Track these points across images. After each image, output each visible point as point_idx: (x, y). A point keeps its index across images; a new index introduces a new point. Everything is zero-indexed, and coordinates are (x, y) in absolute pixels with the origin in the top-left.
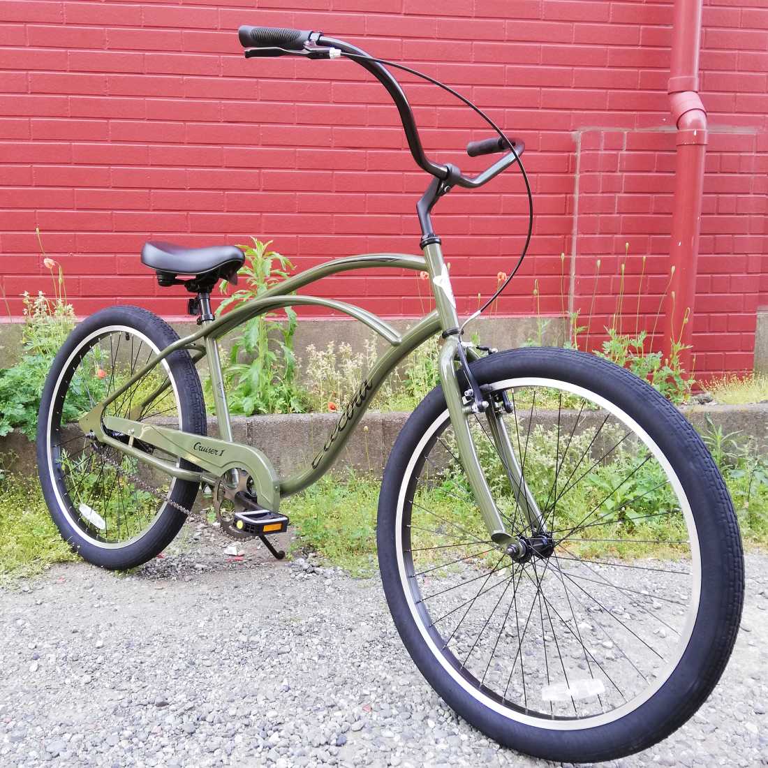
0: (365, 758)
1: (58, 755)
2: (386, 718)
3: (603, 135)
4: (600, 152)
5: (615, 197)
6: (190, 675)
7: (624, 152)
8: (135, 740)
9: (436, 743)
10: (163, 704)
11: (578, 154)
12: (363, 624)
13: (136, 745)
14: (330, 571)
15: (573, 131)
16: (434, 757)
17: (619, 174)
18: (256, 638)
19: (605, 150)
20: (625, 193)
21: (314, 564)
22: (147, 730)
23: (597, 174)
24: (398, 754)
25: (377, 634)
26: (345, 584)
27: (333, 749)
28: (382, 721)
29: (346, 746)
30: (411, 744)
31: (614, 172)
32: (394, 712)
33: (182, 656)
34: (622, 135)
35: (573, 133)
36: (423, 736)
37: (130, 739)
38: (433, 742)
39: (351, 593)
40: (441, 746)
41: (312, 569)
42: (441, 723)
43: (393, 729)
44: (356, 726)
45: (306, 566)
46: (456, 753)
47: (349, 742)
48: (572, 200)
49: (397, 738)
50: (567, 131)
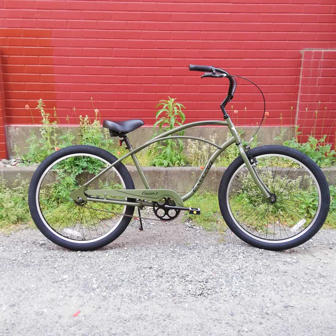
0: (214, 286)
1: (124, 280)
2: (220, 276)
3: (313, 52)
4: (311, 60)
5: (317, 78)
6: (157, 260)
7: (322, 60)
8: (145, 278)
9: (236, 284)
10: (151, 268)
11: (303, 59)
12: (211, 247)
13: (146, 279)
14: (198, 228)
15: (301, 50)
16: (235, 287)
17: (319, 69)
18: (176, 249)
19: (314, 59)
20: (322, 76)
21: (192, 225)
22: (148, 275)
23: (309, 69)
24: (224, 286)
25: (216, 250)
26: (204, 232)
27: (205, 283)
28: (219, 277)
29: (208, 283)
30: (228, 284)
31: (317, 68)
32: (223, 274)
33: (153, 254)
34: (321, 53)
36: (232, 281)
37: (143, 277)
38: (235, 283)
39: (206, 236)
40: (237, 284)
41: (192, 227)
42: (237, 278)
43: (222, 279)
44: (211, 277)
45: (189, 226)
46: (242, 287)
47: (209, 282)
48: (299, 78)
49: (224, 282)
50: (298, 50)
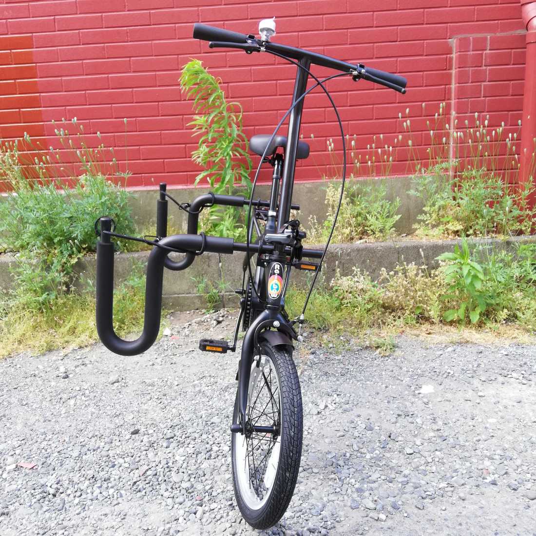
3: (471, 40)
4: (469, 53)
5: (481, 85)
7: (488, 51)
11: (454, 55)
15: (449, 38)
17: (484, 68)
19: (473, 51)
20: (489, 81)
23: (468, 69)
31: (480, 66)
34: (485, 39)
35: (450, 40)
48: (450, 89)
50: (446, 39)
